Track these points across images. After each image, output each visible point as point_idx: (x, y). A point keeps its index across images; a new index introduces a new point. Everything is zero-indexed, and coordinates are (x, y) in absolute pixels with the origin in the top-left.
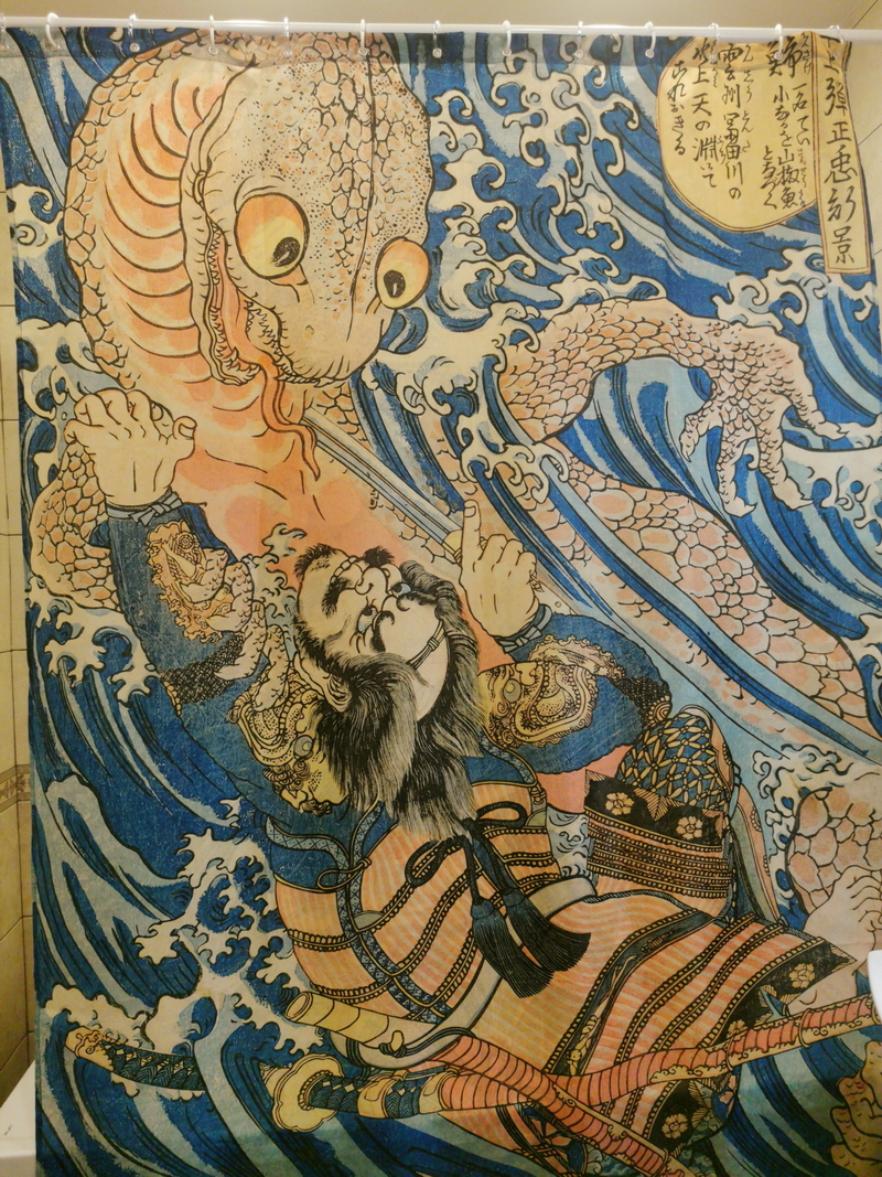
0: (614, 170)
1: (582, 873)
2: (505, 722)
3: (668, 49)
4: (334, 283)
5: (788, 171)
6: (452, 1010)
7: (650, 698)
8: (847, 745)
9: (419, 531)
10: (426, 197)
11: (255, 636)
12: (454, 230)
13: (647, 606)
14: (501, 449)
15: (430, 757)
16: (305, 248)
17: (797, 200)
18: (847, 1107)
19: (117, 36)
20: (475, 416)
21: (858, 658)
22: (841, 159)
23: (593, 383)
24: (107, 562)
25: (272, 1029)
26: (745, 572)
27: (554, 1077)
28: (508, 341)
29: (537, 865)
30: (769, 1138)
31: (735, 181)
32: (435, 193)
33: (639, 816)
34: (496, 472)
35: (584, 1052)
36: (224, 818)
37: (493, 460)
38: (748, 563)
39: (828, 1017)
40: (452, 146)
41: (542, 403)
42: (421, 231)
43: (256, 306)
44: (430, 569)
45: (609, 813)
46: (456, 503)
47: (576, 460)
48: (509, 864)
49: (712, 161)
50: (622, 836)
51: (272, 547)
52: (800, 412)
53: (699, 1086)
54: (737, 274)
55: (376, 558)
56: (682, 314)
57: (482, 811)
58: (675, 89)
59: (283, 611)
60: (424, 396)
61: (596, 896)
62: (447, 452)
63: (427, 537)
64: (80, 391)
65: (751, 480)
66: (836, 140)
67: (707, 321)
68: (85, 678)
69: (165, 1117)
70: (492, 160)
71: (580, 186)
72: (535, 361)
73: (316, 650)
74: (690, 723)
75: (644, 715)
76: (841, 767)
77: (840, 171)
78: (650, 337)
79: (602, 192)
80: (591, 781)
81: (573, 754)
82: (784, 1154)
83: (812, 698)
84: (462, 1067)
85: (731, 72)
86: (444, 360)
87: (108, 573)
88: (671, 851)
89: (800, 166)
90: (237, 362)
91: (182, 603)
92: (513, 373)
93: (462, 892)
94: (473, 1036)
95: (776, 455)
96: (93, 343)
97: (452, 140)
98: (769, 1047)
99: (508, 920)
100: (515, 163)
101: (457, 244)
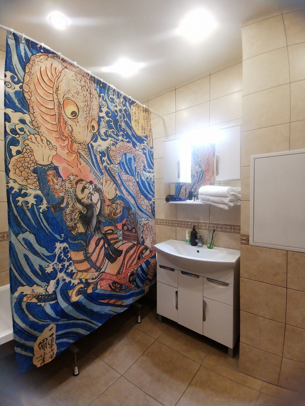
0: (125, 120)
1: (122, 240)
2: (110, 215)
3: (133, 102)
4: (85, 124)
5: (144, 128)
6: (102, 269)
7: (129, 210)
8: (149, 216)
11: (66, 198)
12: (102, 121)
13: (129, 195)
14: (110, 165)
15: (99, 222)
16: (78, 115)
17: (145, 133)
19: (38, 46)
20: (105, 157)
21: (150, 204)
22: (150, 129)
23: (122, 155)
24: (37, 178)
25: (70, 282)
27: (117, 276)
28: (111, 145)
29: (115, 240)
31: (138, 128)
33: (128, 230)
34: (109, 169)
35: (122, 270)
36: (61, 238)
37: (108, 166)
39: (147, 257)
40: (102, 104)
43: (67, 124)
44: (98, 186)
45: (124, 230)
46: (102, 174)
47: (121, 168)
48: (110, 240)
49: (136, 123)
50: (126, 233)
51: (70, 178)
52: (145, 166)
53: (134, 271)
54: (138, 142)
55: (91, 183)
56: (133, 147)
57: (106, 232)
58: (133, 109)
59: (72, 193)
60: (97, 152)
61: (123, 244)
62: (101, 163)
63: (98, 179)
64: (29, 132)
65: (139, 176)
66: (150, 126)
67: (135, 149)
68: (32, 206)
69: (50, 308)
70: (109, 110)
71: (121, 121)
72: (116, 150)
73: (79, 201)
74: (134, 214)
75: (128, 213)
76: (148, 220)
77: (150, 131)
78: (129, 150)
79: (124, 123)
80: (122, 224)
82: (143, 278)
83: (145, 210)
84: (103, 279)
85: (138, 110)
86: (100, 145)
87: (37, 181)
88: (132, 235)
89: (146, 128)
90: (63, 136)
91: (55, 189)
92: (112, 151)
93: (103, 247)
94: (105, 273)
95: (142, 172)
96: (32, 121)
98: (141, 263)
99: (110, 251)
100: (113, 113)
101: (103, 124)
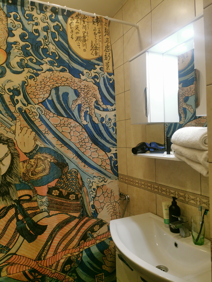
0: (56, 40)
1: (46, 210)
2: (27, 174)
3: (70, 13)
5: (96, 47)
6: (11, 249)
7: (64, 167)
8: (107, 176)
9: (3, 125)
10: (6, 38)
12: (14, 48)
13: (63, 145)
14: (27, 105)
15: (5, 184)
17: (98, 54)
18: (106, 256)
20: (19, 96)
21: (109, 157)
22: (107, 47)
23: (51, 91)
26: (86, 137)
27: (37, 261)
28: (28, 78)
29: (34, 210)
30: (89, 266)
31: (85, 48)
32: (9, 37)
33: (61, 195)
34: (25, 111)
35: (45, 254)
37: (24, 108)
38: (87, 135)
39: (102, 237)
40: (14, 26)
41: (37, 95)
42: (5, 47)
44: (6, 135)
45: (53, 195)
46: (14, 118)
47: (46, 109)
48: (27, 210)
49: (80, 42)
50: (56, 200)
52: (98, 102)
53: (73, 257)
54: (85, 69)
56: (72, 77)
57: (20, 198)
58: (71, 23)
60: (5, 90)
61: (49, 216)
62: (11, 105)
63: (5, 127)
65: (88, 117)
66: (106, 42)
67: (78, 79)
70: (25, 32)
71: (48, 42)
72: (36, 84)
74: (73, 173)
75: (62, 171)
76: (105, 181)
77: (107, 49)
78: (65, 81)
79: (53, 44)
80: (49, 188)
81: (44, 181)
82: (92, 269)
83: (100, 166)
84: (13, 263)
85: (84, 22)
86: (11, 81)
88: (68, 203)
89: (99, 47)
92: (30, 86)
93: (14, 219)
94: (16, 255)
95: (93, 111)
97: (14, 25)
98: (89, 245)
99: (26, 225)
100: (31, 34)
101: (15, 51)
